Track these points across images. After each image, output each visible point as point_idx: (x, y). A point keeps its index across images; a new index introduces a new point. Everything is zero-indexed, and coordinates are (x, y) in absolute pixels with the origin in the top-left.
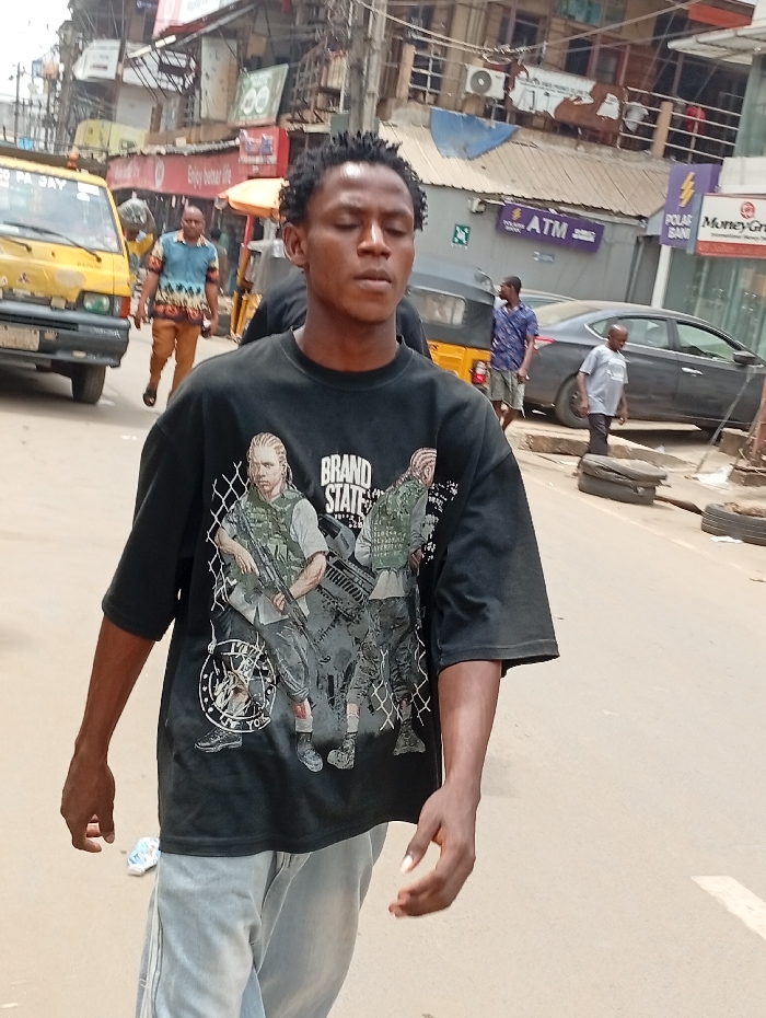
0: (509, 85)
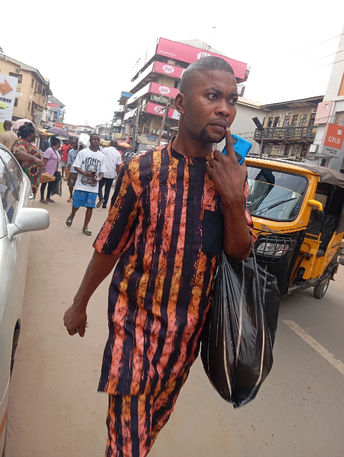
0: (156, 132)
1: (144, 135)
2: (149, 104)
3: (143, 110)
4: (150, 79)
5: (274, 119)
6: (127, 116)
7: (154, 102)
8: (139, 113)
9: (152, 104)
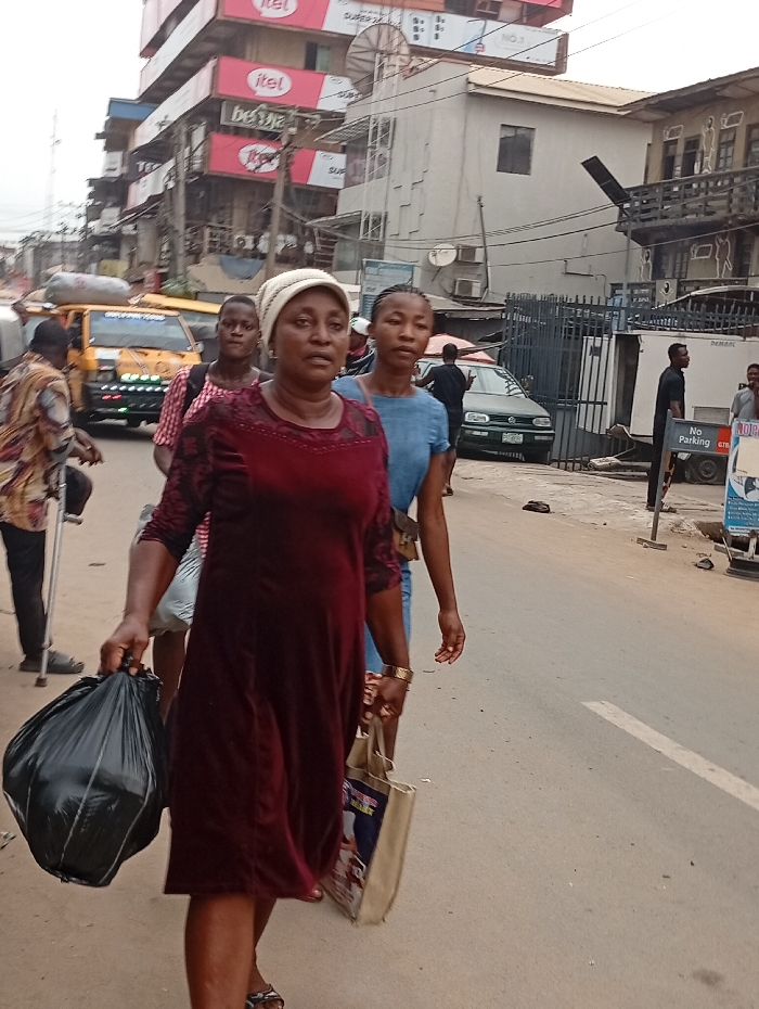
0: (256, 241)
1: (212, 257)
2: (218, 138)
3: (196, 167)
4: (209, 46)
5: (680, 149)
6: (139, 194)
7: (238, 131)
8: (182, 177)
9: (230, 140)
